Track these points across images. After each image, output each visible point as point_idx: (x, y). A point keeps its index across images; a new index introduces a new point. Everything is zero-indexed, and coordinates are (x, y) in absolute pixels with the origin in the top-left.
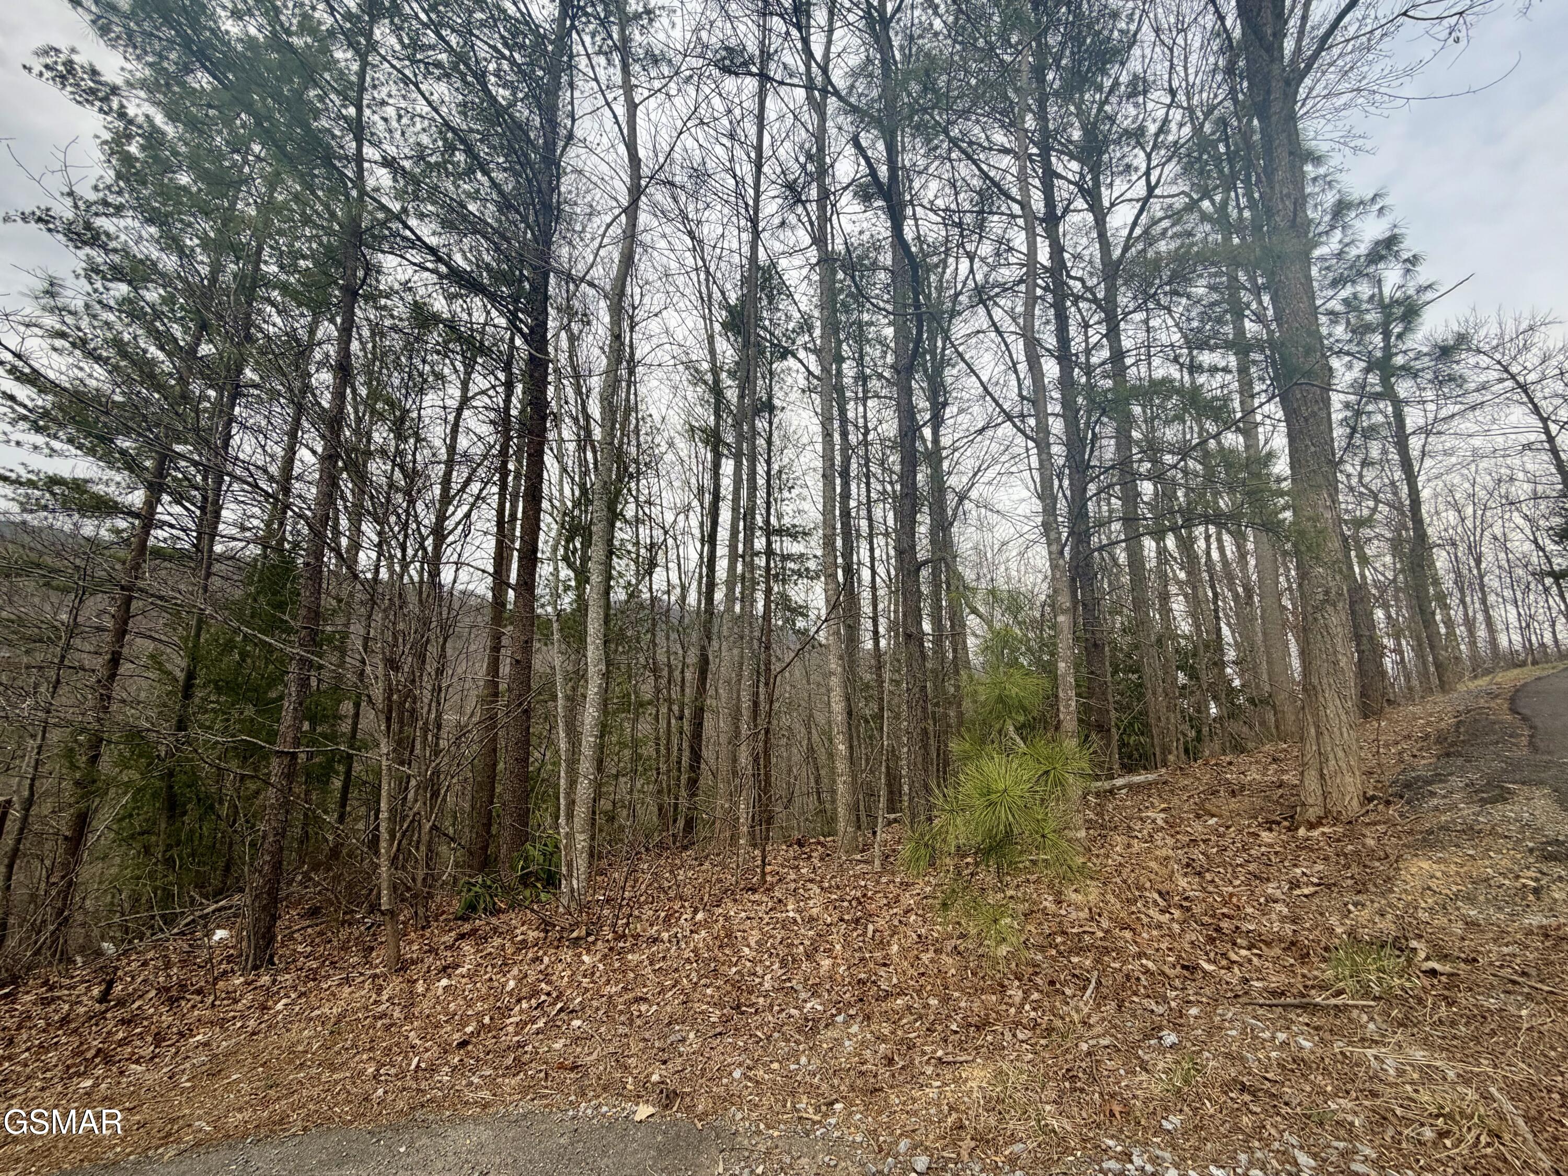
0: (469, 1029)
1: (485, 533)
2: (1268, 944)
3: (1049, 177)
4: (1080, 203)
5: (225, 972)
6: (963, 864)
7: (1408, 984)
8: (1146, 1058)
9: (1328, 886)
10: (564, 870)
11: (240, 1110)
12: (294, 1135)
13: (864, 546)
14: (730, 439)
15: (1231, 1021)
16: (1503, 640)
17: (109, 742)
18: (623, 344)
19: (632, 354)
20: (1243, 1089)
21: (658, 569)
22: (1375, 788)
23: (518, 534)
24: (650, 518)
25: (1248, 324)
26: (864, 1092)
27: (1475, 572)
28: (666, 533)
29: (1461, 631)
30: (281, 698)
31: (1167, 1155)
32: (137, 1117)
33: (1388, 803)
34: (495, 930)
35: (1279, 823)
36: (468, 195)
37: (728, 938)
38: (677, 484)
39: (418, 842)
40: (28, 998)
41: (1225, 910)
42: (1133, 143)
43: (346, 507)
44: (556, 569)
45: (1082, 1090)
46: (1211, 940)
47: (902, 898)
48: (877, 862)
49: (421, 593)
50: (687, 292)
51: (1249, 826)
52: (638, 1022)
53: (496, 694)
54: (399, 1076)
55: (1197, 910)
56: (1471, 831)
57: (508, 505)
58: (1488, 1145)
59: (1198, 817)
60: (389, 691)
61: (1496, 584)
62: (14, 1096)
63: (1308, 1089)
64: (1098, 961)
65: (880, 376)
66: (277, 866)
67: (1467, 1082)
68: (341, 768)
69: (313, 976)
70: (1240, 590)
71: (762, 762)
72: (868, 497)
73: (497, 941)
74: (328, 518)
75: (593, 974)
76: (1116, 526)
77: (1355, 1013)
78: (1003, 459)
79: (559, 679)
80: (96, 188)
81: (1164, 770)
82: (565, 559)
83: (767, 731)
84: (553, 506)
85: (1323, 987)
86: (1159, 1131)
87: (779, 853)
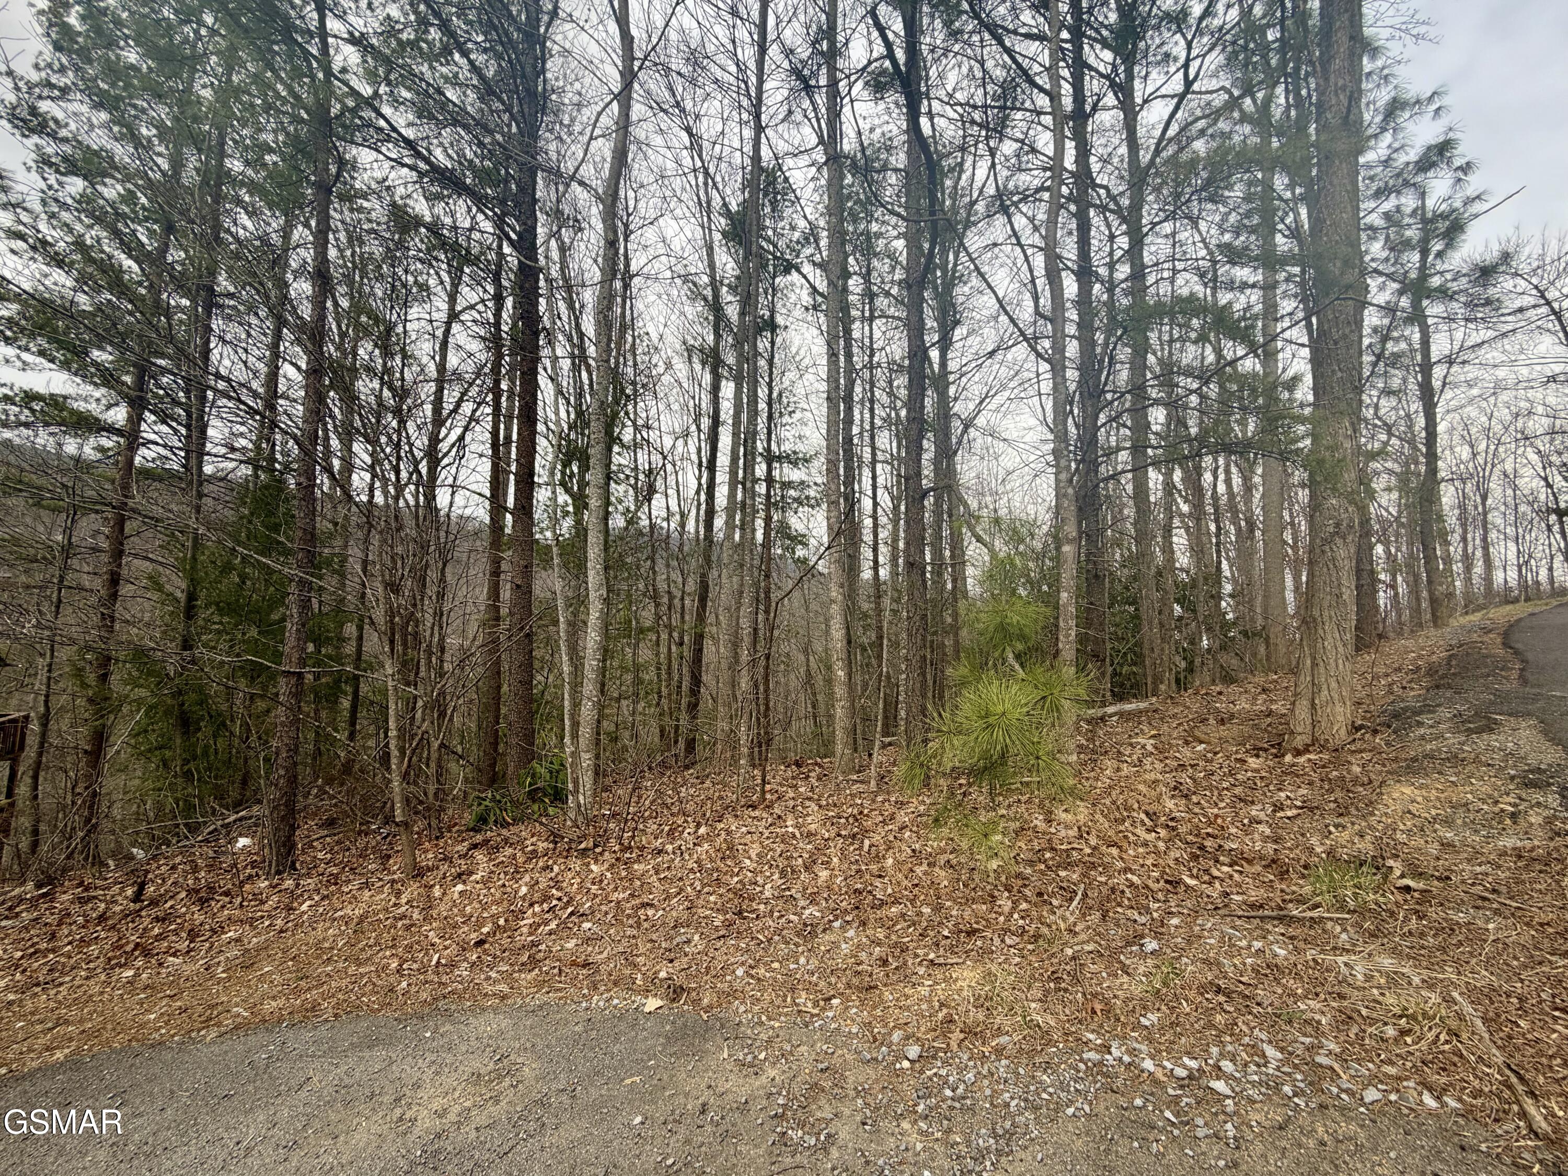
0: (485, 930)
1: (481, 456)
2: (1250, 862)
3: (1080, 67)
4: (1110, 99)
5: (250, 877)
6: (956, 785)
7: (1382, 900)
8: (1128, 962)
9: (1311, 809)
10: (570, 786)
11: (274, 998)
12: (326, 1021)
13: (867, 473)
14: (730, 359)
15: (1211, 930)
16: (1498, 577)
17: (117, 660)
18: (617, 253)
19: (627, 265)
20: (1219, 990)
21: (657, 496)
22: (1364, 718)
23: (513, 456)
24: (648, 442)
25: (1279, 239)
26: (859, 989)
27: (1480, 509)
28: (665, 458)
29: (1457, 567)
30: (283, 619)
31: (1144, 1048)
32: (179, 1004)
33: (1375, 732)
34: (506, 841)
35: (1266, 750)
36: (446, 79)
37: (730, 851)
38: (675, 407)
39: (428, 759)
40: (65, 897)
41: (1210, 830)
42: (1174, 27)
43: (335, 427)
44: (554, 492)
45: (1066, 990)
46: (1195, 857)
47: (898, 817)
48: (873, 783)
49: (417, 517)
50: (685, 197)
51: (1237, 752)
52: (646, 925)
53: (498, 619)
54: (423, 970)
55: (1182, 829)
56: (1455, 759)
57: (502, 426)
58: (1447, 1042)
59: (1187, 743)
60: (391, 613)
61: (1499, 521)
62: (61, 984)
63: (1280, 991)
64: (1084, 875)
65: (888, 294)
66: (293, 780)
67: (1431, 987)
68: (349, 689)
69: (334, 880)
70: (1243, 523)
71: (762, 688)
72: (872, 423)
73: (509, 851)
74: (317, 437)
75: (601, 881)
76: (1124, 456)
77: (1329, 925)
78: (1011, 385)
79: (560, 603)
80: (37, 67)
81: (1154, 699)
82: (563, 484)
83: (768, 657)
84: (548, 429)
85: (1300, 901)
86: (1137, 1026)
87: (779, 774)
